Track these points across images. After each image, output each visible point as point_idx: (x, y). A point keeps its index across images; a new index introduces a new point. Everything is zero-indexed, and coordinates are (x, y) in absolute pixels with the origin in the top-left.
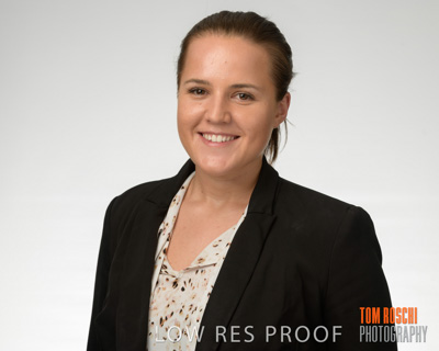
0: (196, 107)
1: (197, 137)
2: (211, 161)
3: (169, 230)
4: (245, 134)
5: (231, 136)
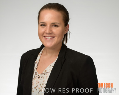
0: (43, 29)
1: (44, 38)
3: (37, 63)
4: (56, 36)
5: (53, 37)
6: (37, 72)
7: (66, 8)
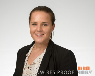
0: (34, 28)
2: (39, 40)
6: (27, 63)
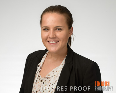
1: (47, 42)
3: (41, 65)
5: (57, 41)
6: (40, 75)
7: (69, 10)
